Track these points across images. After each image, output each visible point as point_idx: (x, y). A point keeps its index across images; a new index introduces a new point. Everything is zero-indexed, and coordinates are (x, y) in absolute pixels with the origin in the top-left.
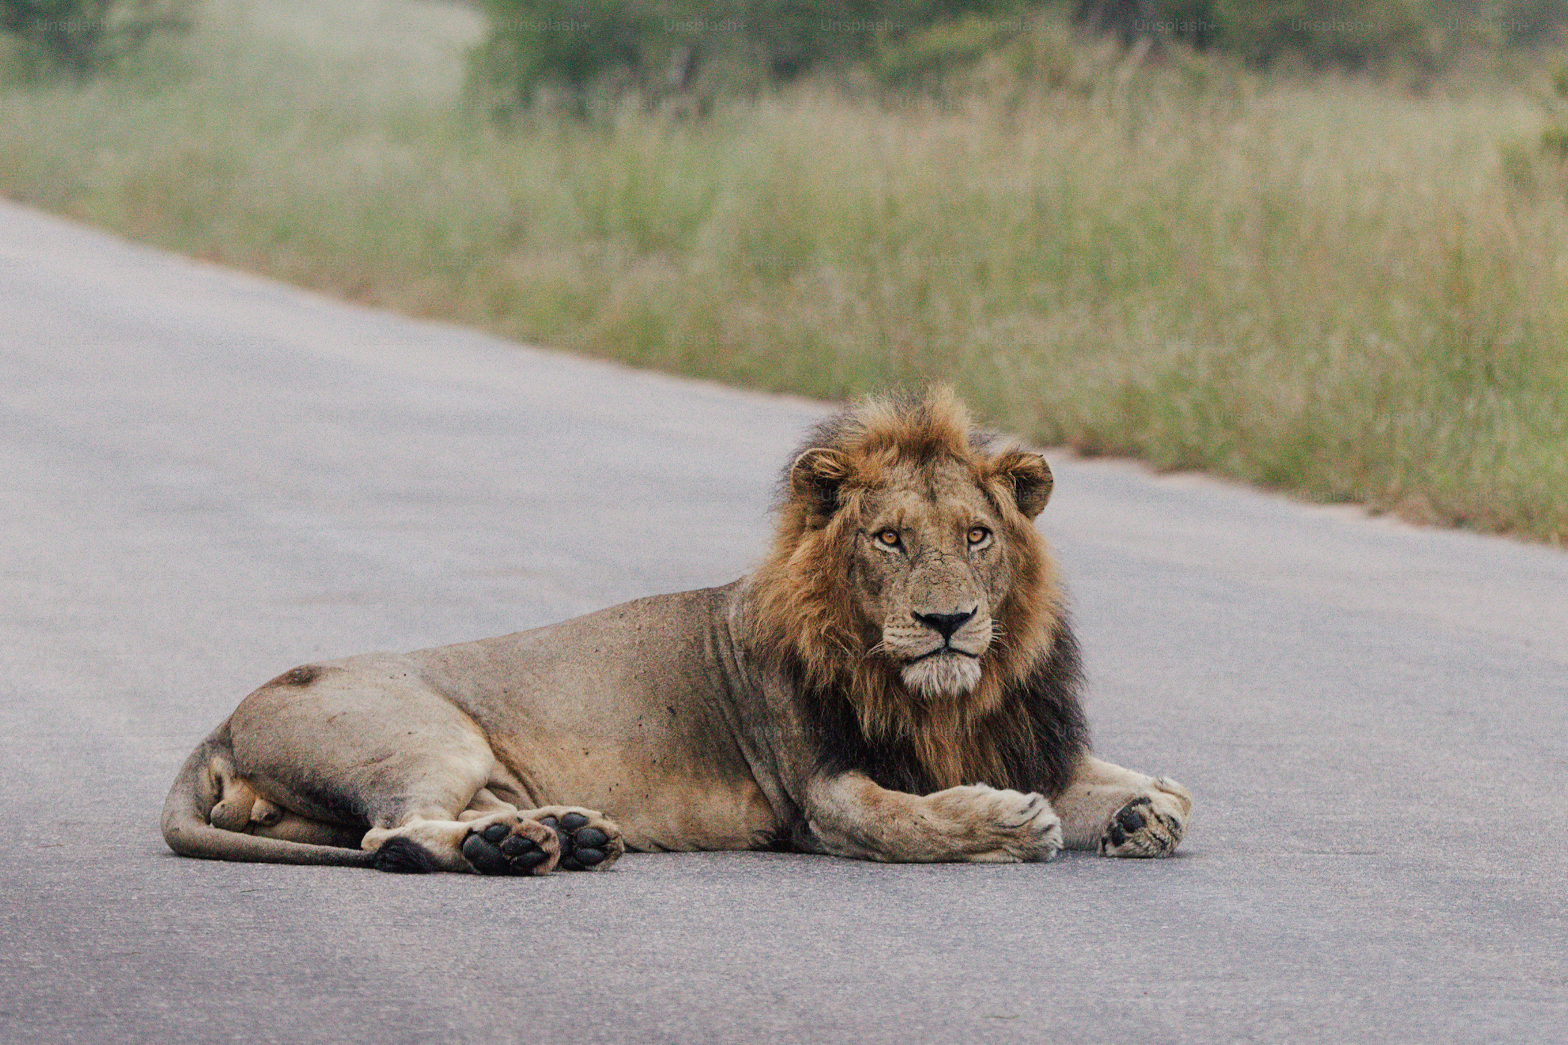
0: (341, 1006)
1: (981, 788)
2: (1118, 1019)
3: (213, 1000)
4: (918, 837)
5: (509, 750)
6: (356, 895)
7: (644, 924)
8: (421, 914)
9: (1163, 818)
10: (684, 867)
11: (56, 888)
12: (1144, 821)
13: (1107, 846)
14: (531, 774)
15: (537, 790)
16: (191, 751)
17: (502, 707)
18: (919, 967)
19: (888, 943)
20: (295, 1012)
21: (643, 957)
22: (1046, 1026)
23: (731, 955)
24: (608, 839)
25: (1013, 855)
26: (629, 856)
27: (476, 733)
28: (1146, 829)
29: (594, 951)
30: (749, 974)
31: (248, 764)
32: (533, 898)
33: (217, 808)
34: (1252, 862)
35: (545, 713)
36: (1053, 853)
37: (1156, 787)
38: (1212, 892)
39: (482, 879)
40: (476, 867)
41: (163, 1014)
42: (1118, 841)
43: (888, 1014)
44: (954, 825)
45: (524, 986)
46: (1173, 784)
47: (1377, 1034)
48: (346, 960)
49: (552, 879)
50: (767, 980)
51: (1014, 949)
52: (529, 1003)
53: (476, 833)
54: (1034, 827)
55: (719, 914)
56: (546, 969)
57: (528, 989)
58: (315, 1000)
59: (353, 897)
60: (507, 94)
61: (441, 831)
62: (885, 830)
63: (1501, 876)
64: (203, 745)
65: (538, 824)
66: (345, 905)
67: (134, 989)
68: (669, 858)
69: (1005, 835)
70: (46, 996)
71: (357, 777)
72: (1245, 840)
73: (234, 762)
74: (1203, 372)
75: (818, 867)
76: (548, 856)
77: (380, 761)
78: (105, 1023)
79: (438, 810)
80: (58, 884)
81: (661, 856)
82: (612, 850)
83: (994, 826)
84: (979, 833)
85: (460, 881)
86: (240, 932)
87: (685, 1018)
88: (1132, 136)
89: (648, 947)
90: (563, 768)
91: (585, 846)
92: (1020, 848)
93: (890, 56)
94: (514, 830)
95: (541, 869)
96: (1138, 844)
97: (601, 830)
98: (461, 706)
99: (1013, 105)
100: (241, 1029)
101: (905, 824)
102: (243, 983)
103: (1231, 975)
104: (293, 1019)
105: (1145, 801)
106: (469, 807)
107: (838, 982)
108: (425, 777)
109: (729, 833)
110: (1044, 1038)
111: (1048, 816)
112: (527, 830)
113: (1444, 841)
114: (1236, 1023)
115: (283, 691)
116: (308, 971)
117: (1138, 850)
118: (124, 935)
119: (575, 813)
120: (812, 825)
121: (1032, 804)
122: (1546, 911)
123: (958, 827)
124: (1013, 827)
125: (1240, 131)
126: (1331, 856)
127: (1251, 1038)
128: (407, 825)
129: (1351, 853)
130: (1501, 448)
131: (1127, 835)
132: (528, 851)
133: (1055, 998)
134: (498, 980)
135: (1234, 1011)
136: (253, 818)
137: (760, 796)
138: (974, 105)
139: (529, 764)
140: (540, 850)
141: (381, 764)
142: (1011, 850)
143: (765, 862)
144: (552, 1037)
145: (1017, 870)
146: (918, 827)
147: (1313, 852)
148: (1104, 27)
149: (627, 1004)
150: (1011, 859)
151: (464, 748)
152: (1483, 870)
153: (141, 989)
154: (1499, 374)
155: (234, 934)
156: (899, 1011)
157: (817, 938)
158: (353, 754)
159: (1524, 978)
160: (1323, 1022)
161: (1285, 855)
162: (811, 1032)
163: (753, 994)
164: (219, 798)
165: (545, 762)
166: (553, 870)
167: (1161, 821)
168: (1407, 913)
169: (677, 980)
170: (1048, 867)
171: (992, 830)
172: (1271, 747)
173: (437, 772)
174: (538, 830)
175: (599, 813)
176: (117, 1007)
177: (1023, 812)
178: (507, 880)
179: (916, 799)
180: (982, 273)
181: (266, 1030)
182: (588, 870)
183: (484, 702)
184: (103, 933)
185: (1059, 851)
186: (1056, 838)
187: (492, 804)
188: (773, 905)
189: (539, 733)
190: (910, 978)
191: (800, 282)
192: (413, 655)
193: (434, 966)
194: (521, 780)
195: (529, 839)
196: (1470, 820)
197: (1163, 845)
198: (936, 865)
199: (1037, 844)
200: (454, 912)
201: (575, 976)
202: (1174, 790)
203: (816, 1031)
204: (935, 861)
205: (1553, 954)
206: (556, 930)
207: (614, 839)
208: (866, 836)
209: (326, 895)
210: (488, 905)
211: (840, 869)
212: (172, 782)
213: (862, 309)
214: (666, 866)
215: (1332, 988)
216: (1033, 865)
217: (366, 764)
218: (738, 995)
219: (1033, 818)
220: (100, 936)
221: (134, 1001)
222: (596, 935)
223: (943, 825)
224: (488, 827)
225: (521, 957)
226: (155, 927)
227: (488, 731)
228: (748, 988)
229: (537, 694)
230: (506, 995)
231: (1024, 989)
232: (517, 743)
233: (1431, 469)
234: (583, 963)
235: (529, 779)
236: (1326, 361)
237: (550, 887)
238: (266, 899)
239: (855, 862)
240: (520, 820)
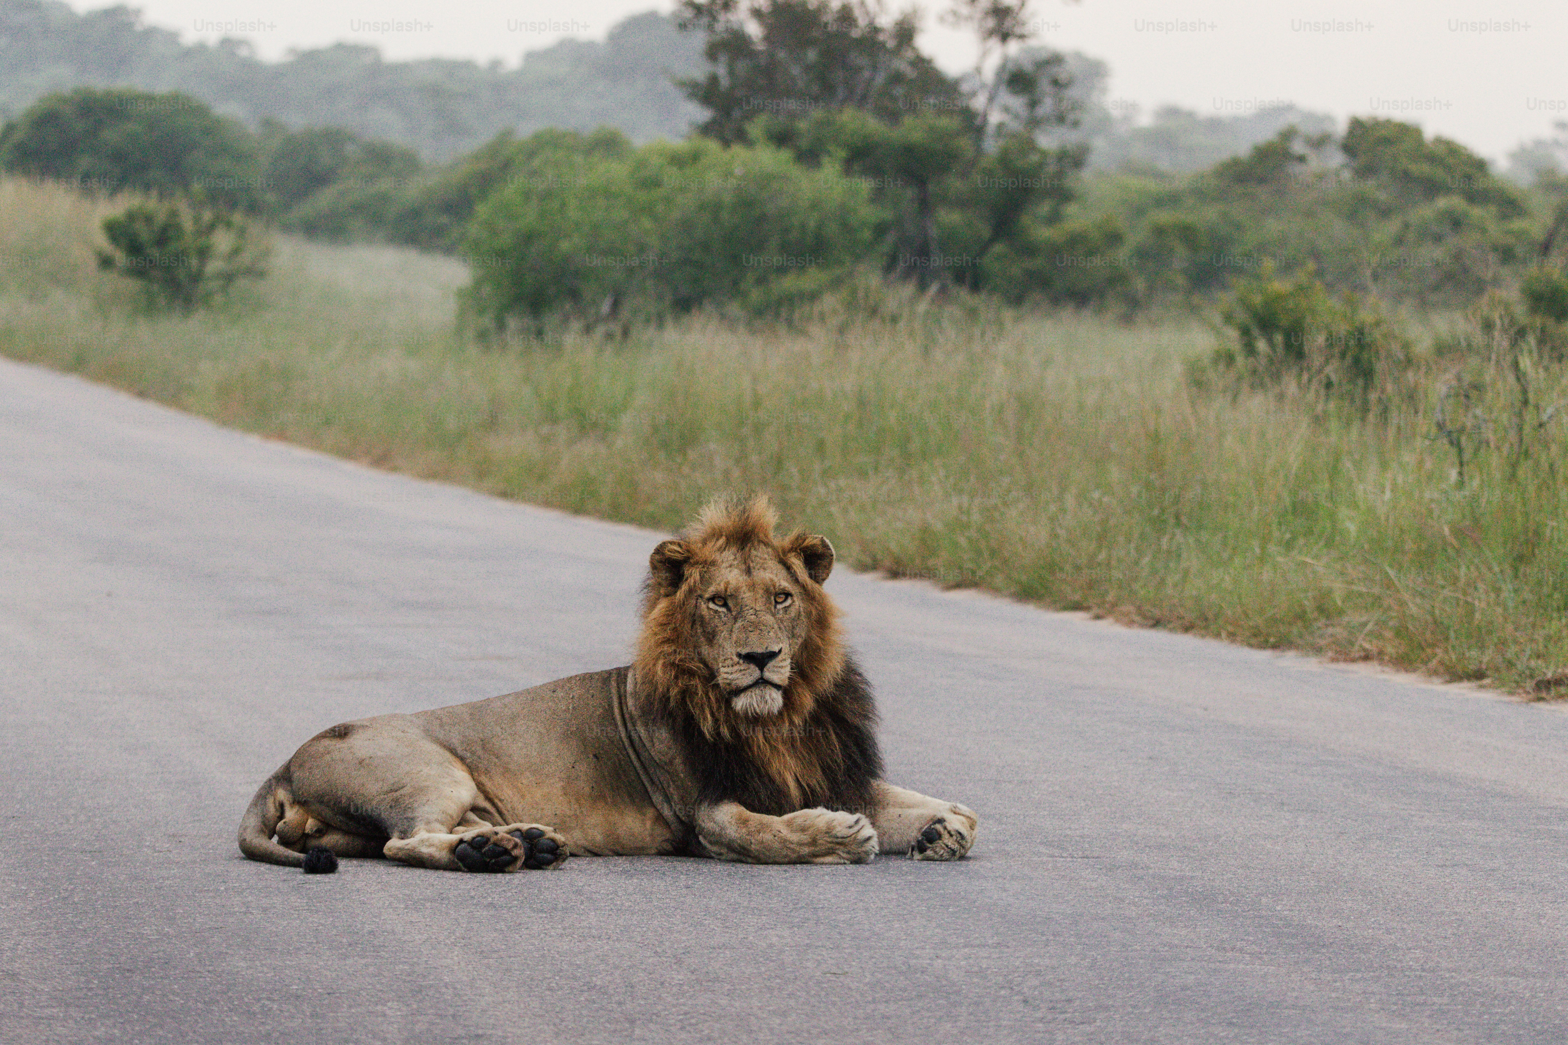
0: (366, 966)
1: (820, 811)
2: (918, 975)
3: (277, 961)
4: (776, 845)
5: (486, 784)
6: (379, 886)
7: (582, 907)
8: (425, 900)
9: (953, 833)
10: (611, 867)
11: (166, 881)
12: (940, 836)
13: (914, 852)
14: (501, 800)
15: (505, 812)
16: (262, 784)
17: (480, 752)
18: (777, 938)
19: (756, 921)
20: (336, 970)
21: (581, 930)
22: (867, 980)
23: (645, 929)
24: (558, 847)
25: (844, 858)
26: (571, 859)
27: (463, 770)
28: (940, 842)
29: (547, 927)
30: (657, 943)
31: (302, 794)
32: (504, 888)
33: (280, 824)
34: (1012, 864)
35: (510, 756)
36: (872, 857)
37: (952, 811)
38: (984, 885)
39: (469, 875)
40: (464, 866)
41: (242, 971)
42: (922, 849)
43: (755, 971)
44: (802, 836)
45: (498, 951)
46: (963, 808)
47: (1101, 986)
48: (371, 933)
49: (518, 875)
50: (670, 948)
51: (845, 925)
52: (501, 964)
53: (465, 842)
54: (859, 838)
55: (635, 901)
56: (513, 939)
57: (501, 953)
58: (349, 961)
59: (377, 888)
60: (487, 321)
61: (440, 841)
62: (753, 841)
63: (1188, 874)
64: (270, 780)
65: (509, 836)
66: (371, 893)
67: (221, 953)
68: (600, 860)
69: (838, 843)
70: (159, 958)
71: (379, 803)
72: (1007, 848)
73: (293, 792)
74: (976, 517)
75: (705, 867)
76: (516, 859)
77: (396, 791)
78: (200, 977)
79: (438, 826)
80: (168, 879)
81: (595, 859)
82: (561, 855)
83: (829, 837)
84: (820, 842)
85: (453, 877)
86: (297, 912)
87: (611, 974)
88: (926, 351)
89: (585, 924)
90: (523, 797)
91: (542, 851)
92: (848, 853)
93: (756, 295)
94: (492, 840)
95: (510, 868)
96: (936, 852)
97: (553, 840)
98: (453, 751)
99: (842, 330)
100: (297, 981)
101: (767, 837)
102: (298, 949)
103: (999, 944)
104: (334, 975)
105: (941, 821)
106: (459, 824)
107: (720, 949)
108: (429, 803)
109: (640, 844)
110: (865, 988)
111: (868, 831)
112: (502, 840)
113: (1147, 849)
114: (1001, 978)
115: (326, 742)
116: (345, 940)
117: (936, 857)
118: (214, 915)
119: (534, 828)
120: (701, 838)
121: (857, 822)
122: (1220, 898)
123: (805, 838)
124: (843, 838)
125: (1003, 348)
126: (1068, 859)
127: (1011, 988)
128: (416, 836)
129: (1082, 858)
130: (1186, 572)
131: (928, 845)
132: (502, 856)
133: (873, 960)
134: (479, 947)
135: (1000, 969)
136: (306, 832)
137: (659, 818)
138: (815, 330)
139: (500, 794)
140: (510, 854)
141: (397, 793)
142: (841, 854)
143: (668, 864)
144: (517, 987)
145: (846, 869)
146: (776, 838)
147: (1056, 857)
148: (906, 276)
149: (571, 964)
150: (842, 861)
151: (455, 782)
152: (1175, 869)
153: (226, 953)
154: (1184, 520)
155: (293, 914)
156: (763, 969)
157: (705, 917)
158: (378, 786)
159: (1205, 946)
160: (1063, 977)
161: (1036, 858)
162: (701, 985)
163: (660, 957)
164: (281, 816)
165: (510, 793)
166: (519, 869)
167: (951, 835)
168: (1122, 900)
169: (606, 948)
170: (868, 867)
171: (829, 840)
172: (1025, 782)
173: (437, 799)
174: (509, 840)
175: (551, 829)
176: (209, 966)
177: (850, 827)
178: (486, 876)
179: (775, 818)
180: (820, 447)
181: (315, 982)
182: (543, 869)
183: (468, 749)
184: (200, 913)
185: (876, 854)
186: (874, 845)
187: (475, 823)
188: (674, 894)
189: (506, 770)
190: (771, 946)
191: (692, 454)
192: (417, 715)
193: (434, 937)
194: (494, 805)
195: (502, 847)
196: (1165, 834)
197: (954, 852)
198: (788, 866)
199: (860, 850)
200: (449, 898)
201: (533, 944)
202: (964, 813)
203: (704, 984)
204: (789, 863)
205: (1225, 929)
206: (521, 912)
207: (563, 846)
208: (739, 845)
209: (358, 886)
210: (473, 894)
211: (720, 868)
212: (247, 806)
213: (736, 473)
214: (598, 866)
215: (1069, 953)
216: (858, 866)
217: (387, 793)
218: (649, 957)
219: (858, 831)
220: (198, 915)
221: (222, 962)
222: (548, 915)
223: (795, 837)
224: (474, 838)
225: (496, 930)
226: (237, 909)
227: (472, 770)
228: (656, 952)
229: (504, 742)
230: (486, 958)
231: (851, 954)
232: (491, 778)
233: (1137, 586)
234: (539, 935)
235: (499, 804)
236: (1063, 511)
237: (516, 881)
238: (315, 890)
239: (732, 864)
240: (496, 833)
